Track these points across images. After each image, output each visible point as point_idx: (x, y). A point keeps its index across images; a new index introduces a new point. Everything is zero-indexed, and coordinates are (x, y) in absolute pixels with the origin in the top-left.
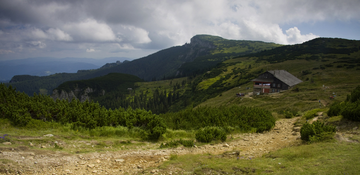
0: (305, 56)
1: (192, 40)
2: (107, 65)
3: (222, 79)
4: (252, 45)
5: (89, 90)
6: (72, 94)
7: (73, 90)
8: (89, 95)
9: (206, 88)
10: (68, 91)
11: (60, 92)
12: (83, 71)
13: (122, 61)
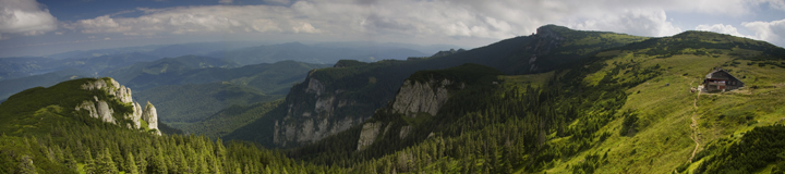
0: (687, 50)
1: (538, 30)
2: (440, 52)
3: (609, 75)
4: (604, 36)
5: (446, 82)
6: (427, 85)
7: (428, 81)
8: (446, 87)
9: (596, 84)
10: (422, 83)
11: (413, 83)
12: (414, 58)
13: (456, 49)
